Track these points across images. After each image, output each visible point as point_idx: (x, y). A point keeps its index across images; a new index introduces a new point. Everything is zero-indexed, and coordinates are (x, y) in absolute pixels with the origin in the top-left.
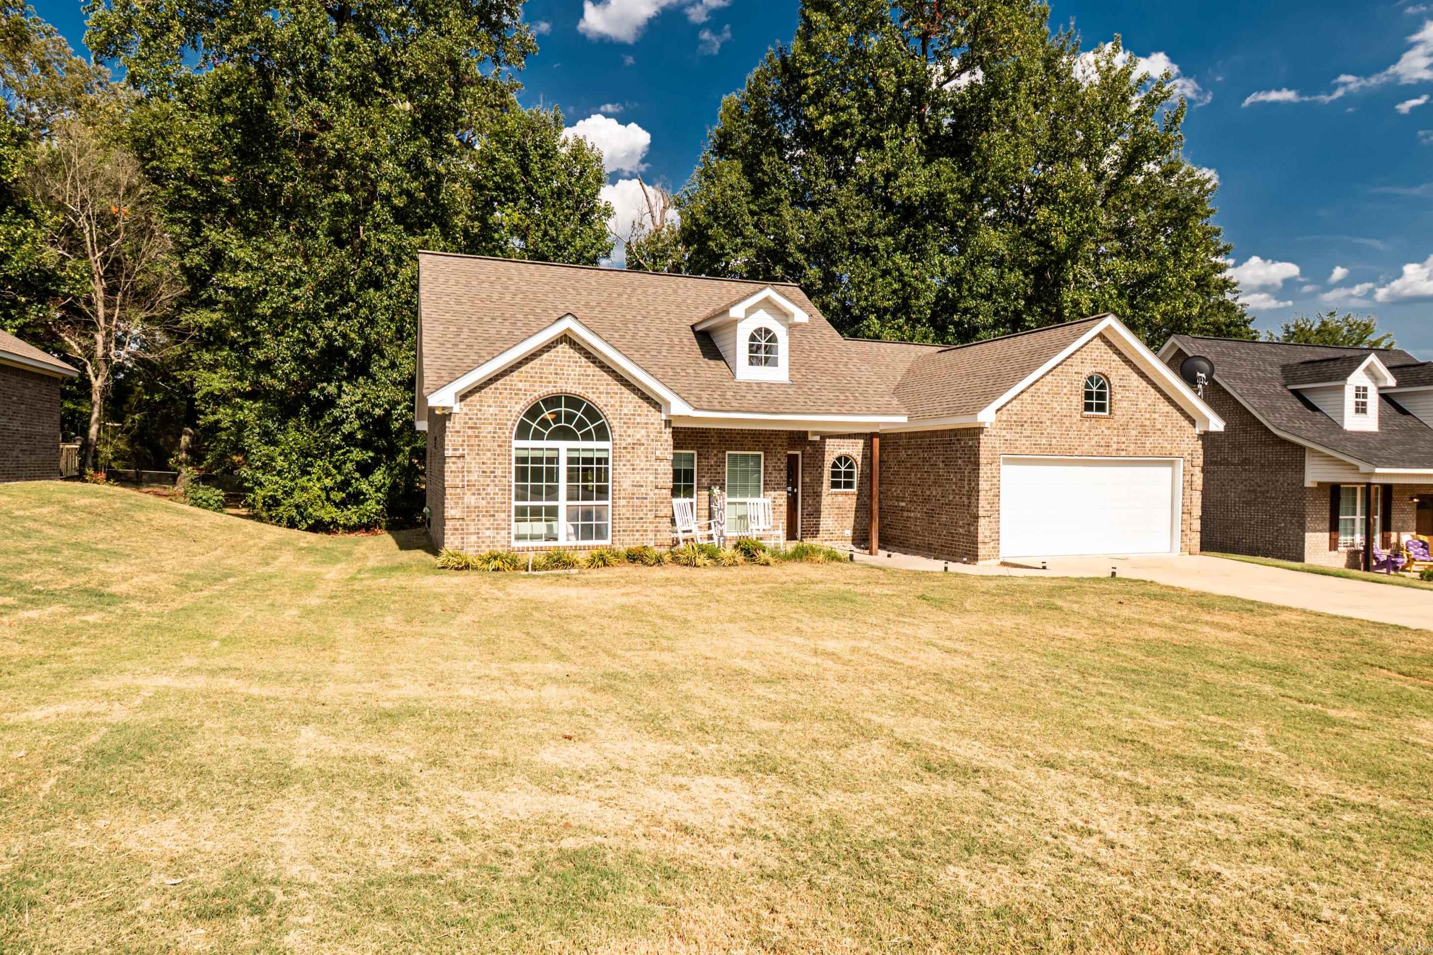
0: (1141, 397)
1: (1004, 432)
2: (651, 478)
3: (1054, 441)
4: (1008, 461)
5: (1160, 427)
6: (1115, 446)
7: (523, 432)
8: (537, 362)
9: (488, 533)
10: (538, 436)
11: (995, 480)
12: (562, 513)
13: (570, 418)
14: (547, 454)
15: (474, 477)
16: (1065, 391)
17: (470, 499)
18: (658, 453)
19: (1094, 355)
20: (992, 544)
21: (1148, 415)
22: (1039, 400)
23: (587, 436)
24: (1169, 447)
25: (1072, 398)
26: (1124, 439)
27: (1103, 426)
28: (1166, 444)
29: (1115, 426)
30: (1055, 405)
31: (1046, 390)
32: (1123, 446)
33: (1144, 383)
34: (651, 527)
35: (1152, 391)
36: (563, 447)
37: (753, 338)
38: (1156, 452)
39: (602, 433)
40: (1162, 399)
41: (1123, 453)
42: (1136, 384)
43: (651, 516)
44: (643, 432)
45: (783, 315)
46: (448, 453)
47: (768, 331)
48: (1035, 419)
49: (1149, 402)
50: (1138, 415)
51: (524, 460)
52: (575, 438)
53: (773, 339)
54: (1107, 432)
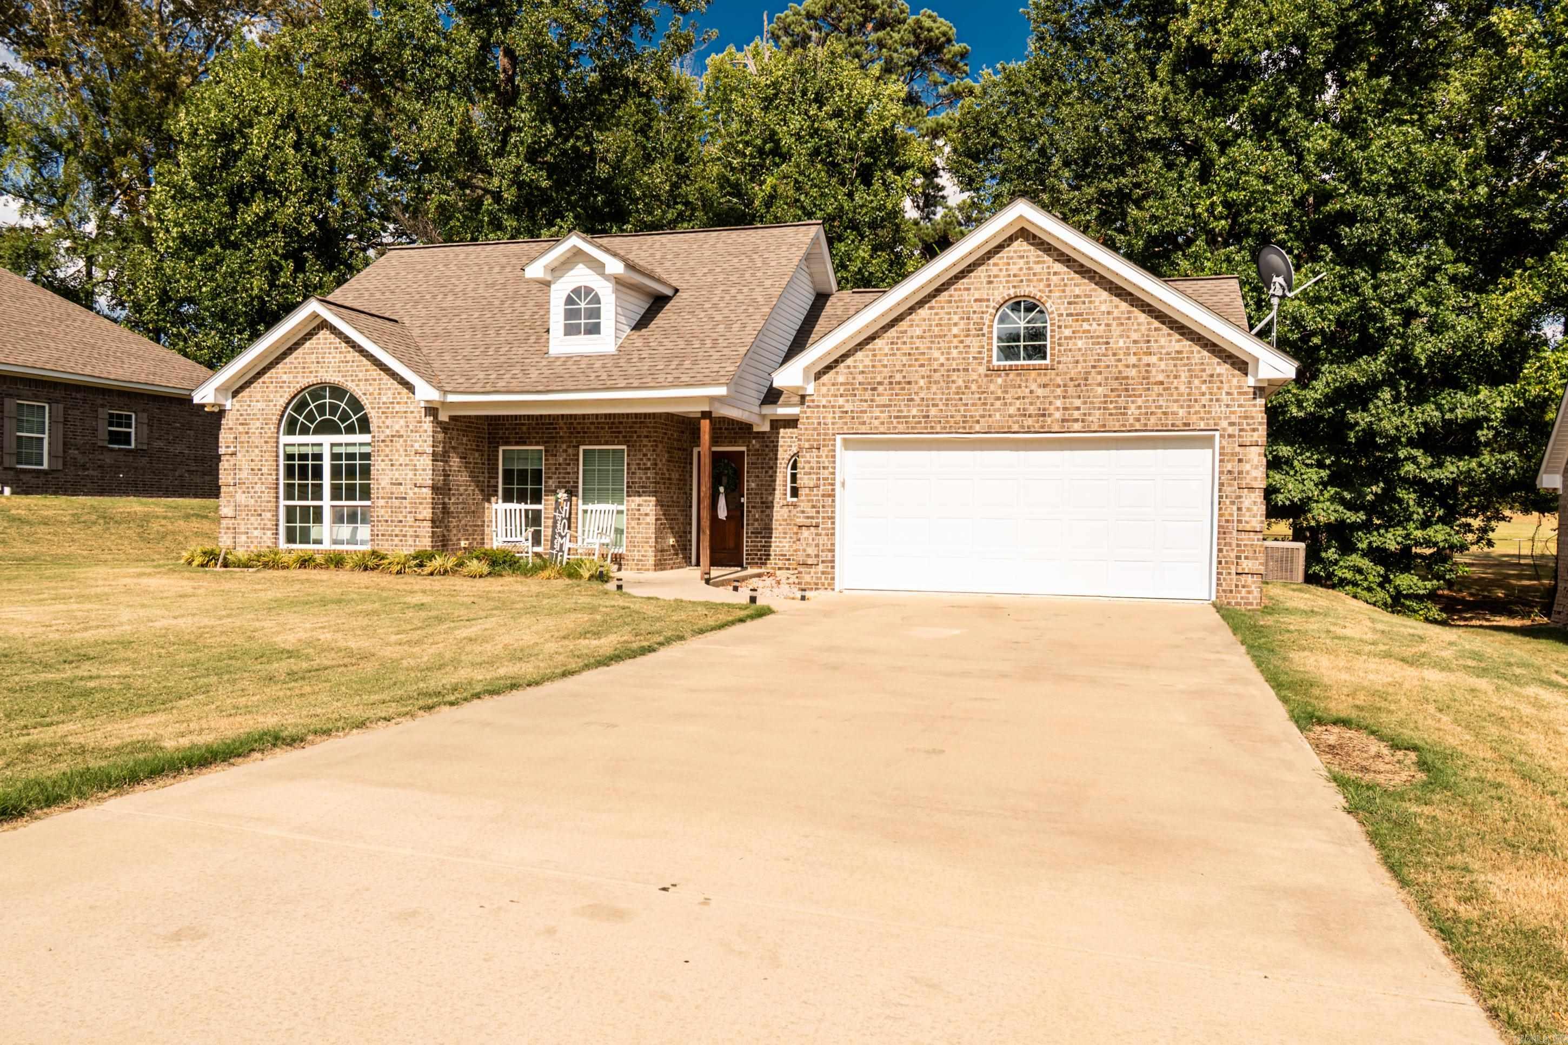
0: (1116, 330)
1: (841, 401)
2: (411, 474)
3: (933, 411)
4: (847, 444)
5: (1161, 377)
6: (1058, 415)
7: (291, 430)
8: (299, 352)
9: (256, 533)
10: (305, 431)
11: (825, 473)
12: (327, 515)
13: (334, 409)
14: (309, 451)
15: (244, 475)
16: (955, 330)
17: (241, 498)
18: (417, 446)
19: (1014, 269)
20: (821, 567)
21: (1133, 360)
22: (906, 349)
23: (350, 430)
24: (1181, 412)
25: (968, 341)
26: (1077, 403)
27: (1033, 383)
28: (1175, 407)
29: (1059, 380)
30: (936, 354)
31: (918, 332)
32: (1076, 414)
33: (1124, 306)
34: (411, 532)
35: (1143, 317)
36: (326, 440)
37: (569, 300)
38: (1153, 420)
39: (365, 426)
40: (1165, 330)
41: (1077, 426)
42: (1104, 308)
43: (410, 519)
44: (402, 422)
45: (598, 267)
46: (222, 451)
47: (589, 290)
48: (898, 377)
49: (1135, 336)
50: (1111, 360)
51: (290, 457)
52: (338, 431)
53: (597, 299)
54: (1040, 392)
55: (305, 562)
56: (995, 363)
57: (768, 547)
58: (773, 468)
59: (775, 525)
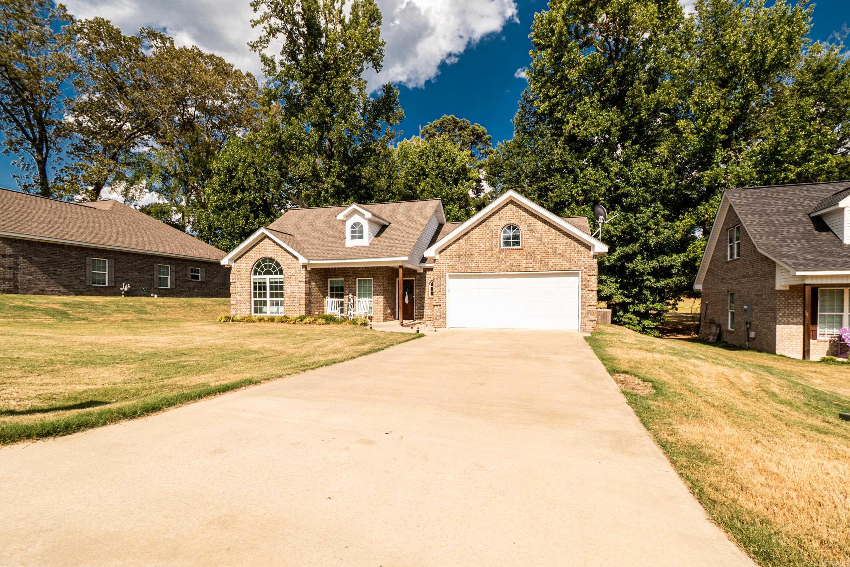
0: (544, 235)
1: (448, 261)
2: (297, 289)
3: (480, 265)
4: (450, 277)
5: (560, 252)
6: (524, 266)
7: (255, 273)
8: (258, 246)
9: (244, 310)
10: (260, 274)
11: (443, 287)
12: (268, 303)
13: (270, 266)
14: (262, 281)
15: (239, 289)
16: (488, 236)
17: (238, 298)
18: (299, 279)
19: (508, 214)
20: (441, 320)
21: (550, 246)
22: (470, 243)
23: (276, 273)
24: (568, 264)
25: (492, 240)
26: (531, 261)
27: (515, 255)
28: (565, 263)
29: (524, 253)
30: (481, 245)
31: (475, 237)
32: (531, 265)
33: (547, 227)
34: (298, 309)
35: (554, 231)
36: (268, 277)
37: (352, 227)
38: (557, 267)
39: (281, 272)
40: (562, 235)
41: (531, 269)
42: (540, 228)
43: (297, 304)
44: (294, 270)
45: (362, 215)
46: (231, 281)
47: (359, 224)
48: (468, 253)
49: (551, 237)
50: (543, 246)
51: (255, 283)
52: (272, 274)
53: (362, 227)
54: (518, 258)
55: (261, 320)
56: (502, 247)
57: (423, 313)
58: (425, 285)
59: (425, 305)
